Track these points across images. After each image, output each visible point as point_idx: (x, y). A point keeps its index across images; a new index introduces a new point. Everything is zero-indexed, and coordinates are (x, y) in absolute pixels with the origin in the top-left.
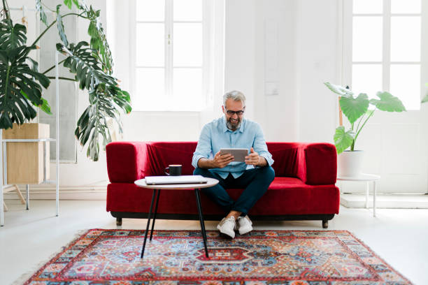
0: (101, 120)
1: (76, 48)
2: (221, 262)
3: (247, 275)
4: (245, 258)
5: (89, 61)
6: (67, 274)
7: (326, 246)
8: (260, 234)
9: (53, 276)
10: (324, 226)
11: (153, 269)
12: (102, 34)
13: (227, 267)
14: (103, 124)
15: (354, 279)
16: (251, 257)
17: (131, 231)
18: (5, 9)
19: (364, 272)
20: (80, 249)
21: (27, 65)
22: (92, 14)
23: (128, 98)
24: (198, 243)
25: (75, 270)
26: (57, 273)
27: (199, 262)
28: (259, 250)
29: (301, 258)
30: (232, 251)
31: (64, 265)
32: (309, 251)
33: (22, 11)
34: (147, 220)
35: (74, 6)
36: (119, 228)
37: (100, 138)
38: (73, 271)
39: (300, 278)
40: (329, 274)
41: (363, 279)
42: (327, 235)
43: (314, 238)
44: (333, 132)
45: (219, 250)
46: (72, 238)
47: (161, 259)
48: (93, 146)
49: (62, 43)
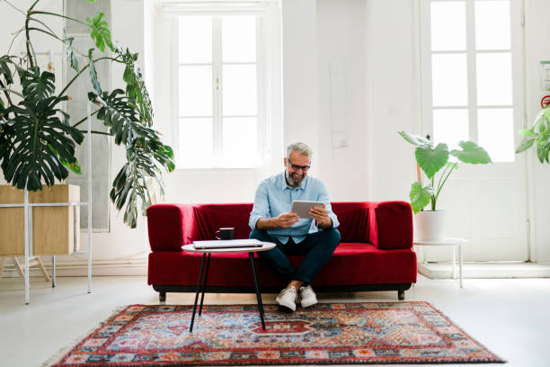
0: (140, 179)
1: (110, 98)
2: (279, 334)
3: (307, 346)
4: (306, 329)
5: (125, 112)
6: (109, 348)
7: (399, 317)
8: (325, 306)
9: (94, 350)
10: (401, 298)
11: (203, 342)
12: (140, 80)
13: (286, 339)
14: (142, 184)
15: (425, 347)
16: (313, 329)
17: (177, 306)
18: (29, 53)
19: (438, 340)
20: (120, 325)
21: (57, 118)
22: (129, 58)
23: (170, 154)
24: (255, 317)
25: (118, 343)
26: (98, 347)
27: (254, 335)
28: (324, 322)
29: (369, 329)
30: (292, 324)
31: (105, 340)
32: (380, 321)
33: (47, 56)
34: (195, 294)
35: (107, 48)
36: (163, 303)
37: (139, 201)
38: (116, 345)
39: (366, 347)
40: (398, 343)
41: (434, 346)
42: (401, 306)
43: (387, 309)
44: (409, 189)
45: (278, 323)
46: (110, 314)
47: (213, 333)
48: (130, 210)
49: (95, 92)
